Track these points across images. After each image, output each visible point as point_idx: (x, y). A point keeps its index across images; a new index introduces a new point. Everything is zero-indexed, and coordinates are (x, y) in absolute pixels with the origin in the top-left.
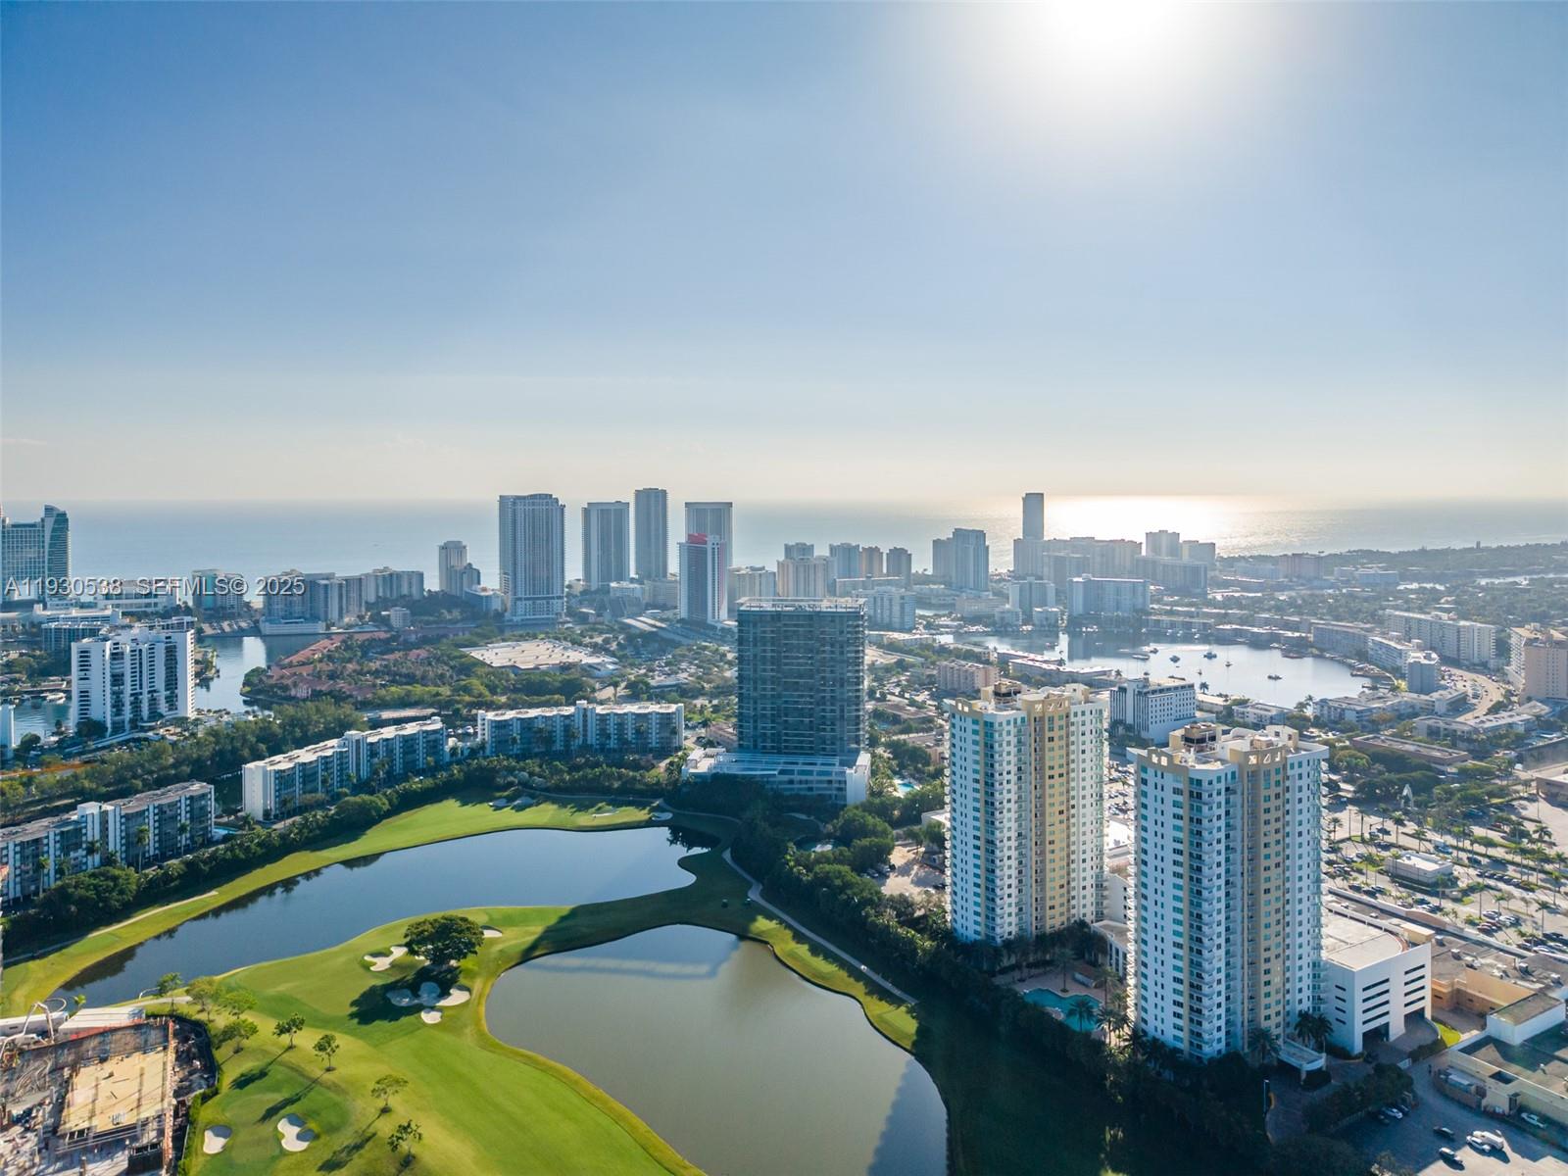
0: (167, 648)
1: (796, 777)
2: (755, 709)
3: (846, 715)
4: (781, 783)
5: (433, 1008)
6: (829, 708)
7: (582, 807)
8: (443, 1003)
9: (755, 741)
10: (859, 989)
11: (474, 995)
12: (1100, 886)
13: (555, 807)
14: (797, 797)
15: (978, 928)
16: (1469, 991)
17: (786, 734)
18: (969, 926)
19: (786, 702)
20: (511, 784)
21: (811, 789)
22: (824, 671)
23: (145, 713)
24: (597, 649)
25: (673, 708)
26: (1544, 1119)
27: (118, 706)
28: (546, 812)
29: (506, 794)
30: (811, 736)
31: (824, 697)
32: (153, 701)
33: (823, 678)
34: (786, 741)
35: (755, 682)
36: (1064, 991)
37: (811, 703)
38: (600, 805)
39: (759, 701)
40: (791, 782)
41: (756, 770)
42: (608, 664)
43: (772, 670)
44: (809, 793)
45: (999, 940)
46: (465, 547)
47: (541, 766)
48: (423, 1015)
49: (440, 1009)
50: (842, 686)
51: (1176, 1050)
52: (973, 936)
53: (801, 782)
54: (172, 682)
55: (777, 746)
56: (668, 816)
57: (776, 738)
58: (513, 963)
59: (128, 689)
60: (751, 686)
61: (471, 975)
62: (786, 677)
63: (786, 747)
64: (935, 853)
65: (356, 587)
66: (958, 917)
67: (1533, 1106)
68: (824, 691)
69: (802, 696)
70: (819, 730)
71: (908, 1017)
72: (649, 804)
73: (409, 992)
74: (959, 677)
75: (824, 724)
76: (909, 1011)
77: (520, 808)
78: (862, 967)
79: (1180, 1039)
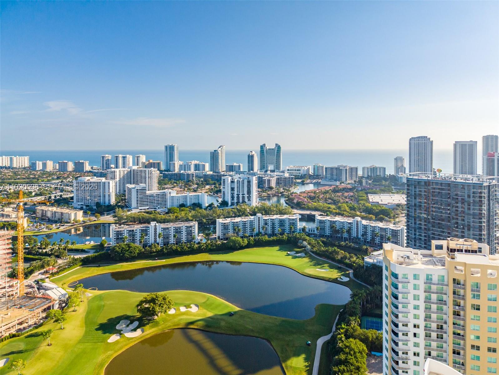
0: (248, 181)
23: (241, 201)
27: (233, 197)
28: (301, 262)
29: (297, 250)
32: (243, 197)
35: (415, 219)
38: (325, 265)
46: (404, 159)
50: (469, 230)
54: (249, 192)
59: (236, 192)
65: (355, 171)
69: (443, 232)
72: (345, 271)
77: (295, 258)
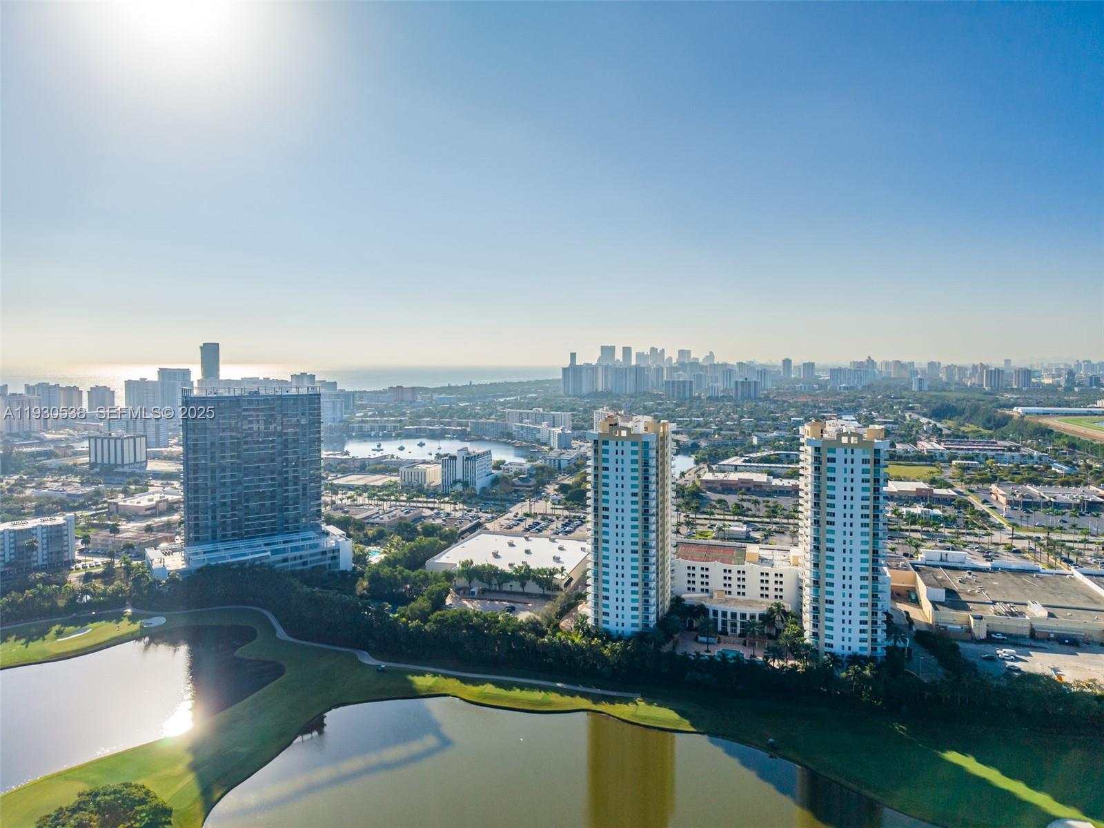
1: (291, 555)
2: (213, 499)
3: (308, 492)
6: (291, 488)
7: (32, 636)
9: (214, 532)
10: (584, 702)
14: (294, 573)
15: (636, 621)
17: (247, 520)
19: (247, 488)
21: (305, 563)
22: (287, 453)
25: (59, 520)
26: (1004, 634)
30: (274, 517)
31: (287, 478)
33: (286, 459)
34: (247, 526)
35: (213, 471)
37: (273, 486)
40: (285, 560)
43: (232, 457)
44: (305, 567)
50: (304, 465)
52: (628, 629)
53: (295, 558)
55: (243, 532)
57: (237, 525)
60: (208, 475)
62: (246, 463)
63: (247, 532)
66: (611, 618)
67: (996, 629)
68: (287, 472)
69: (263, 480)
70: (281, 511)
71: (654, 707)
72: (122, 615)
75: (287, 504)
76: (648, 703)
78: (558, 684)
79: (865, 649)
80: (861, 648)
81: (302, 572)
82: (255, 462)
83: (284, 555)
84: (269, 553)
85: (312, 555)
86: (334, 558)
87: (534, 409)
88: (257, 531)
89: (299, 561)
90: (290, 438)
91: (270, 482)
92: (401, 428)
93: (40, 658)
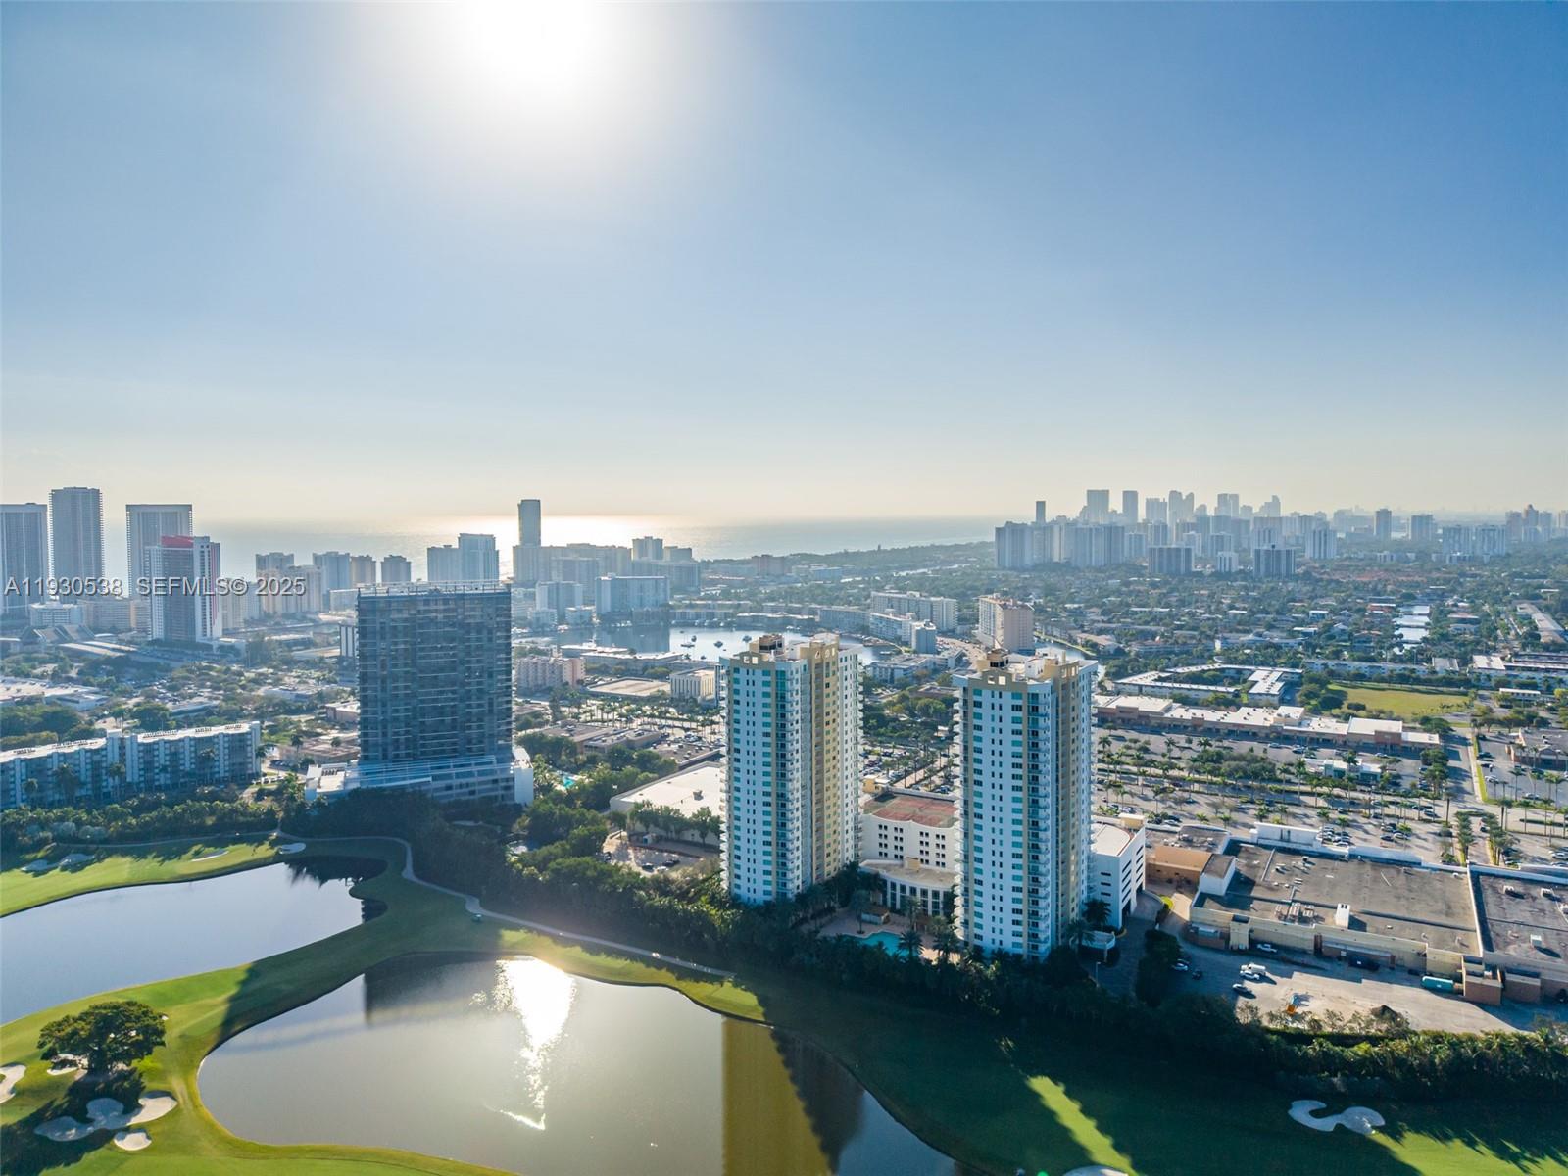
1: (455, 782)
2: (383, 712)
3: (495, 708)
4: (437, 790)
5: (128, 1130)
6: (474, 702)
7: (170, 855)
8: (135, 1121)
10: (665, 975)
11: (181, 1099)
12: (856, 829)
13: (128, 859)
14: (457, 804)
15: (769, 888)
16: (1158, 863)
17: (423, 738)
18: (757, 887)
19: (423, 701)
20: (43, 842)
21: (473, 793)
22: (469, 662)
24: (56, 679)
25: (245, 728)
26: (1274, 945)
28: (120, 867)
29: (41, 854)
30: (455, 736)
31: (470, 691)
33: (469, 669)
34: (423, 745)
35: (382, 681)
36: (861, 932)
37: (453, 699)
38: (196, 848)
39: (389, 703)
40: (449, 788)
41: (404, 779)
42: (88, 695)
43: (406, 665)
45: (790, 895)
47: (89, 813)
48: (117, 1142)
49: (140, 1128)
50: (491, 676)
51: (1019, 956)
52: (760, 897)
53: (461, 786)
55: (415, 752)
56: (299, 847)
57: (411, 743)
58: (208, 1048)
60: (379, 686)
61: (161, 1075)
62: (421, 672)
63: (423, 753)
64: (643, 834)
66: (742, 882)
67: (1262, 937)
68: (469, 684)
69: (442, 692)
70: (463, 729)
71: (738, 990)
72: (266, 838)
73: (69, 1119)
74: (544, 672)
75: (469, 721)
76: (736, 985)
77: (75, 868)
78: (654, 954)
79: (1019, 945)
80: (1015, 944)
81: (468, 801)
82: (434, 672)
83: (449, 782)
84: (430, 779)
85: (480, 783)
86: (507, 788)
87: (909, 593)
88: (435, 752)
89: (466, 790)
90: (474, 644)
91: (450, 695)
92: (733, 616)
93: (166, 878)
